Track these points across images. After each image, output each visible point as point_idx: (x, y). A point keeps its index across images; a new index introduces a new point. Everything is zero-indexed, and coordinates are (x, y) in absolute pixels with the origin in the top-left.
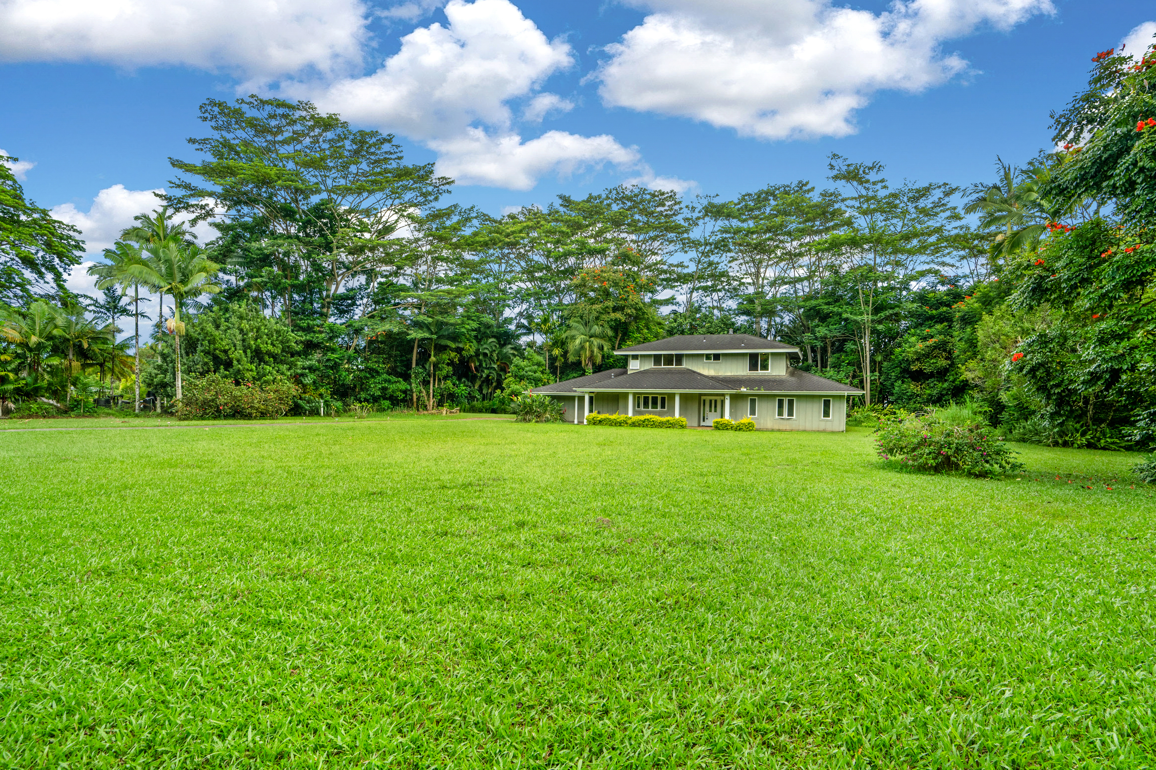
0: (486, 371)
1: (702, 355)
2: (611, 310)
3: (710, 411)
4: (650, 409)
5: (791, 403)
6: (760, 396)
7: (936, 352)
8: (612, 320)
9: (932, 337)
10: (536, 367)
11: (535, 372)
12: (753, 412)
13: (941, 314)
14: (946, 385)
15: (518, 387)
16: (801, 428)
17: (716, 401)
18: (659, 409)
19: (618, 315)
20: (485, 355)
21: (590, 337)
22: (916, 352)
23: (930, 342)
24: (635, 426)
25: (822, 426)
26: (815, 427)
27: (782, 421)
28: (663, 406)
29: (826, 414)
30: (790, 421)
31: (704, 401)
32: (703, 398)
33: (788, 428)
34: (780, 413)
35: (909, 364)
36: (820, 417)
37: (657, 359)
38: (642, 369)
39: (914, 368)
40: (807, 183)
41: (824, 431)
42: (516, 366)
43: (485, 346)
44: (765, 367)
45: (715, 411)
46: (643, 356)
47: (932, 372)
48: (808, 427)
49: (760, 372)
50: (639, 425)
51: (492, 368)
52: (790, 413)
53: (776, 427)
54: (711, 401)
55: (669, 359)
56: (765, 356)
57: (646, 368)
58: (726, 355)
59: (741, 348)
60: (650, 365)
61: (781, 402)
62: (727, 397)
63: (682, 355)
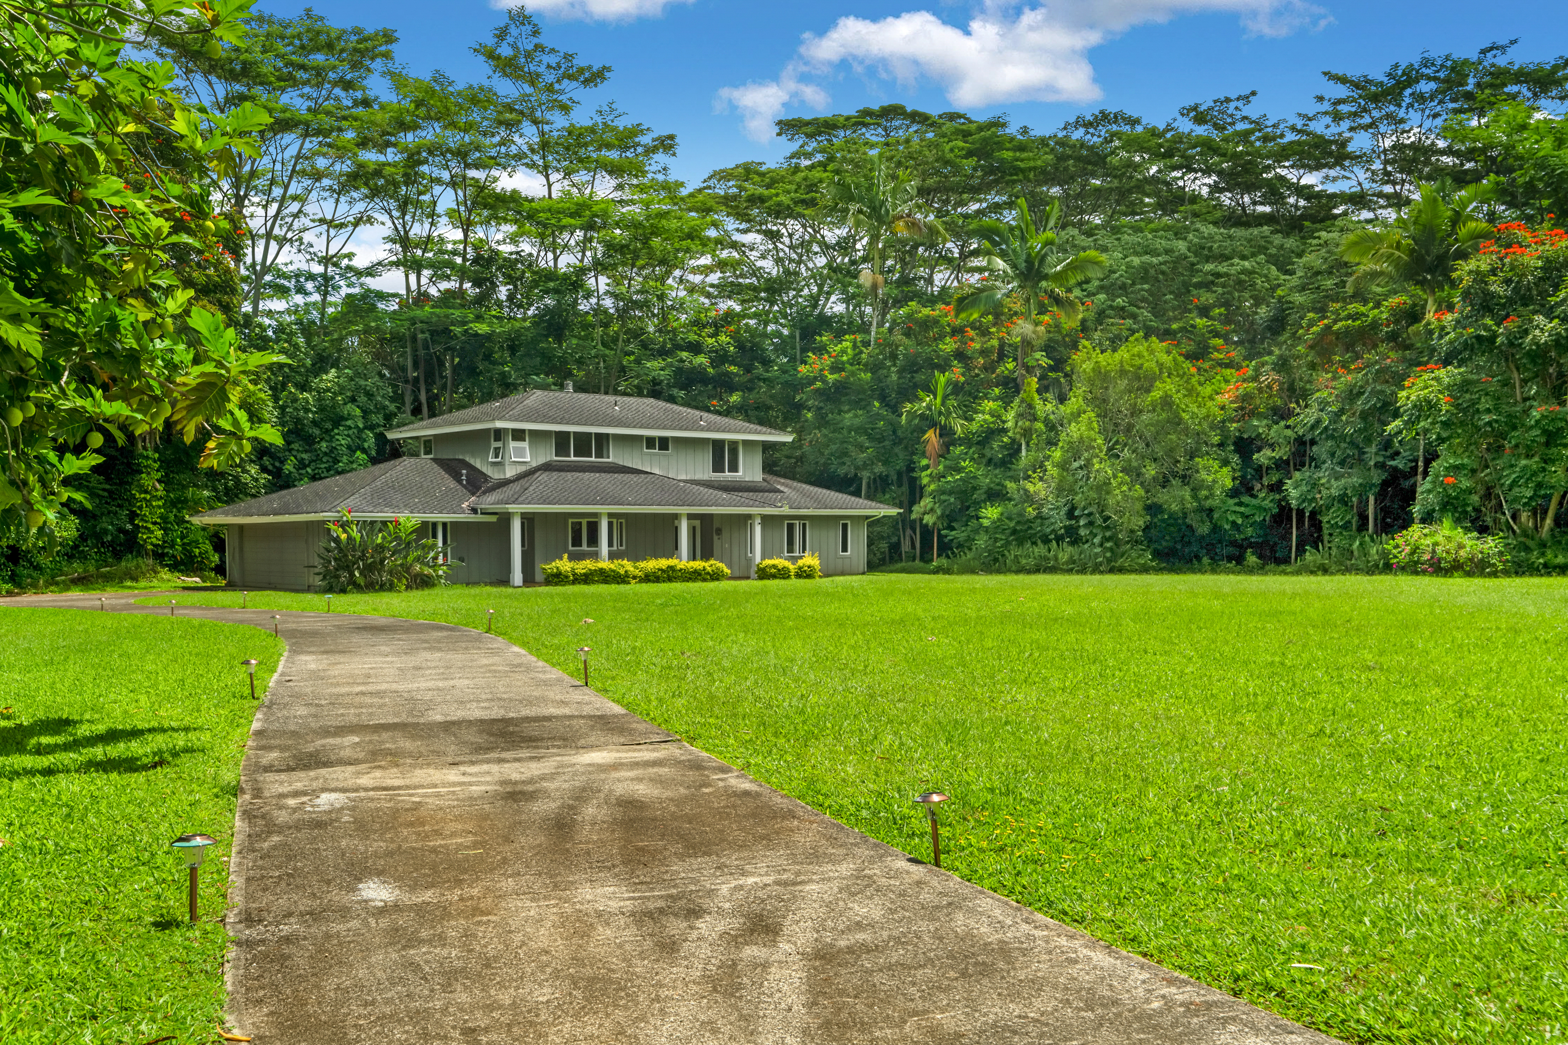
1: (641, 438)
5: (803, 529)
25: (839, 566)
26: (832, 569)
29: (844, 546)
34: (791, 548)
36: (836, 551)
37: (561, 442)
38: (536, 463)
44: (734, 468)
49: (727, 475)
55: (583, 443)
56: (734, 445)
57: (541, 460)
58: (677, 440)
59: (702, 429)
60: (548, 454)
61: (791, 528)
62: (758, 520)
63: (607, 436)
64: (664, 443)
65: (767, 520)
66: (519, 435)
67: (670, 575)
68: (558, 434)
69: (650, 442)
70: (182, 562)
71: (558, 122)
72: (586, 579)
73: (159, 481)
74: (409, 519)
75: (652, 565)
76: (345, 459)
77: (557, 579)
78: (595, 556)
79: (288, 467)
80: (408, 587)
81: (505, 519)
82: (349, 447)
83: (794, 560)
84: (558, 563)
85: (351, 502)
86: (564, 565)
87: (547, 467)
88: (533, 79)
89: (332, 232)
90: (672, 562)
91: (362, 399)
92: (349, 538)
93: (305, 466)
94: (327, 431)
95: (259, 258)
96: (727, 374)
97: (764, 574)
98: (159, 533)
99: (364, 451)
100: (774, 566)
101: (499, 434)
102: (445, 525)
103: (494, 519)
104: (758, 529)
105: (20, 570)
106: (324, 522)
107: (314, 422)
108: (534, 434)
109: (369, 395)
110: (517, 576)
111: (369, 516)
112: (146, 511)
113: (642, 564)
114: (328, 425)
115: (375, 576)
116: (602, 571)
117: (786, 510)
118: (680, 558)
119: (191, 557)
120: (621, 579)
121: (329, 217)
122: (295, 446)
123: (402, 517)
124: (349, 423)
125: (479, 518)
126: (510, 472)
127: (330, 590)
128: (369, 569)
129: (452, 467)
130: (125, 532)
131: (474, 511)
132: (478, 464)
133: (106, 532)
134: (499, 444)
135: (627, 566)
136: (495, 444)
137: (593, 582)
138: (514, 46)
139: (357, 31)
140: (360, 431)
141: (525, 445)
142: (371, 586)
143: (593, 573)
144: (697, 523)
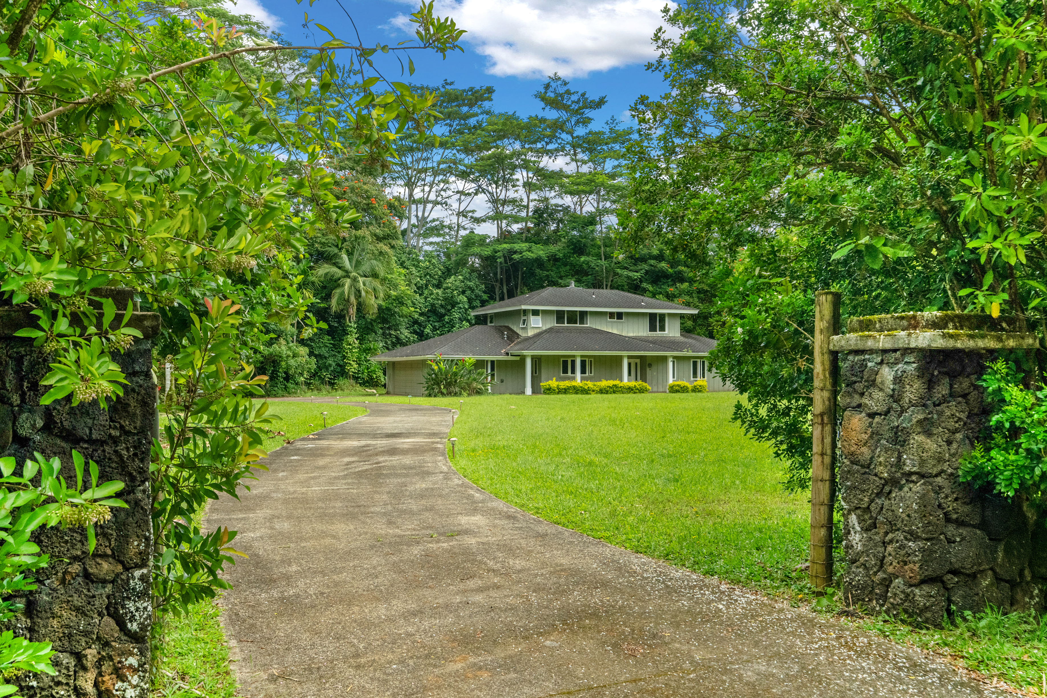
1: (605, 313)
5: (703, 364)
28: (590, 371)
34: (695, 375)
37: (560, 316)
38: (544, 328)
44: (662, 329)
49: (658, 333)
50: (607, 392)
52: (703, 376)
55: (573, 317)
56: (662, 316)
57: (548, 326)
58: (628, 314)
59: (642, 307)
60: (552, 323)
61: (695, 364)
62: (671, 359)
63: (586, 312)
64: (620, 316)
65: (677, 359)
66: (536, 313)
67: (614, 390)
68: (558, 312)
69: (611, 315)
70: (367, 382)
71: (580, 131)
72: (565, 391)
73: (357, 339)
74: (470, 359)
75: (604, 383)
76: (457, 326)
77: (549, 391)
78: (574, 379)
79: (427, 330)
80: (469, 395)
81: (523, 358)
82: (460, 319)
83: (691, 382)
84: (550, 382)
85: (443, 350)
86: (553, 383)
87: (550, 330)
88: (566, 108)
89: (463, 197)
90: (617, 382)
91: (468, 292)
92: (439, 368)
93: (437, 330)
94: (449, 311)
95: (420, 214)
96: (680, 272)
97: (673, 390)
98: (356, 366)
99: (468, 321)
100: (678, 385)
101: (525, 312)
102: (493, 362)
103: (518, 358)
104: (671, 364)
105: (289, 385)
106: (426, 360)
107: (442, 306)
108: (545, 312)
109: (472, 290)
110: (529, 391)
111: (451, 357)
112: (349, 355)
113: (598, 383)
114: (449, 307)
115: (452, 389)
116: (574, 387)
117: (690, 354)
118: (621, 380)
119: (372, 379)
120: (585, 391)
121: (461, 189)
122: (431, 319)
123: (466, 358)
124: (461, 305)
125: (510, 358)
126: (530, 333)
127: (430, 395)
128: (448, 385)
129: (500, 330)
130: (340, 366)
131: (507, 354)
132: (515, 328)
133: (330, 365)
134: (525, 318)
135: (590, 384)
136: (523, 318)
137: (569, 393)
138: (555, 92)
139: (471, 89)
140: (466, 310)
141: (539, 318)
142: (449, 394)
143: (569, 388)
144: (638, 361)
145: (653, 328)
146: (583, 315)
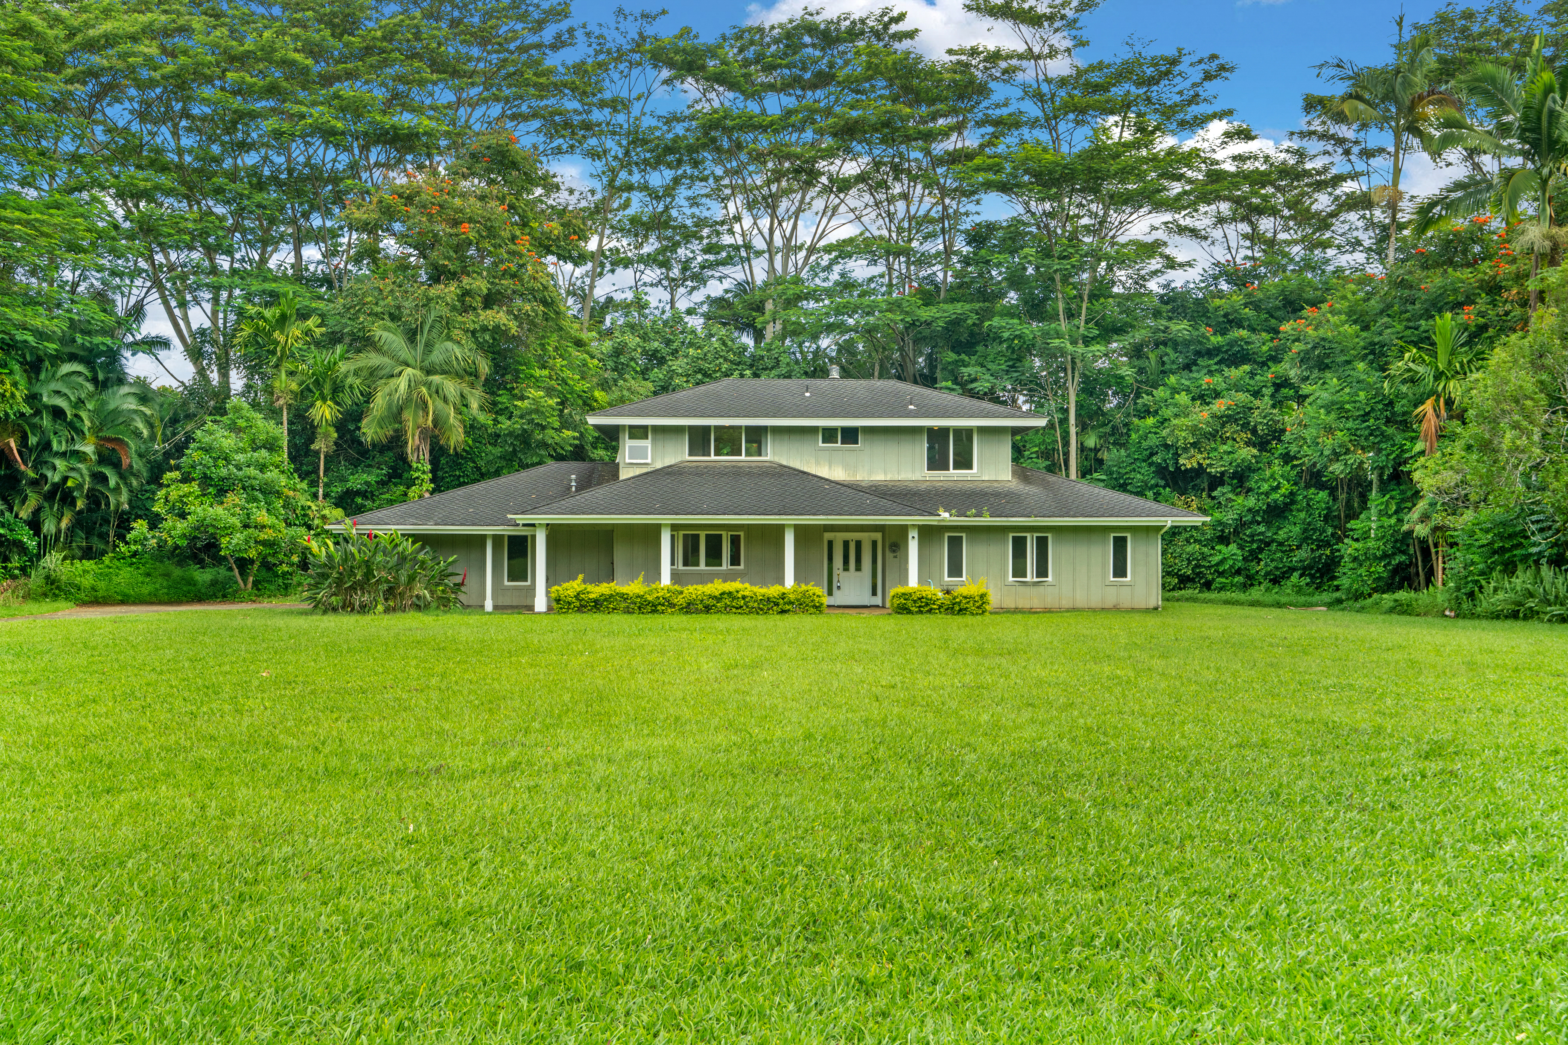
0: (60, 464)
1: (813, 430)
2: (478, 302)
3: (846, 568)
4: (702, 566)
5: (1042, 544)
6: (973, 531)
7: (1230, 430)
8: (485, 329)
9: (1217, 395)
10: (264, 453)
11: (262, 468)
12: (955, 569)
13: (1232, 344)
14: (1251, 502)
15: (219, 510)
16: (1066, 603)
17: (858, 544)
18: (726, 565)
19: (498, 317)
20: (57, 413)
21: (429, 372)
22: (1194, 430)
23: (1219, 406)
24: (698, 612)
25: (1111, 597)
26: (1095, 601)
27: (1022, 589)
28: (735, 560)
29: (1120, 570)
30: (1041, 589)
31: (830, 543)
32: (828, 536)
33: (1036, 604)
34: (1019, 571)
35: (1177, 455)
36: (1104, 575)
37: (698, 438)
38: (659, 465)
39: (1187, 462)
40: (901, 17)
41: (1116, 609)
42: (207, 450)
43: (54, 386)
44: (964, 462)
45: (858, 568)
46: (657, 429)
47: (1223, 474)
48: (1081, 601)
49: (954, 474)
50: (708, 609)
51: (76, 453)
52: (1042, 571)
53: (1010, 603)
54: (846, 544)
55: (729, 439)
56: (963, 435)
57: (667, 461)
60: (676, 454)
61: (1019, 542)
62: (913, 534)
63: (764, 429)
64: (850, 435)
66: (639, 432)
68: (693, 429)
69: (829, 434)
87: (671, 470)
108: (660, 430)
110: (540, 601)
115: (357, 596)
126: (624, 476)
141: (647, 443)
142: (348, 607)
143: (609, 598)
144: (878, 536)
145: (937, 462)
146: (756, 436)
